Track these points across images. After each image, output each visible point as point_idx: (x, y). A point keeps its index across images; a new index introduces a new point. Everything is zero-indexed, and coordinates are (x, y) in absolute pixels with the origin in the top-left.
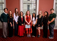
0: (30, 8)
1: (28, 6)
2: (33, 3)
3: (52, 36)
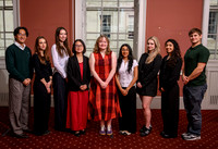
0: (113, 28)
1: (106, 20)
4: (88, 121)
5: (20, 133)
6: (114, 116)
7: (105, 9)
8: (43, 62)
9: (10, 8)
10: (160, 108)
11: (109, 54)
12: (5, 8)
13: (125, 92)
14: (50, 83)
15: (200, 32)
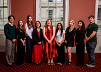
2: (60, 7)
3: (91, 62)
4: (42, 58)
5: (11, 64)
6: (54, 56)
7: (50, 7)
8: (21, 32)
9: (6, 7)
10: (75, 52)
11: (52, 28)
12: (4, 7)
13: (59, 45)
14: (24, 41)
15: (94, 17)
